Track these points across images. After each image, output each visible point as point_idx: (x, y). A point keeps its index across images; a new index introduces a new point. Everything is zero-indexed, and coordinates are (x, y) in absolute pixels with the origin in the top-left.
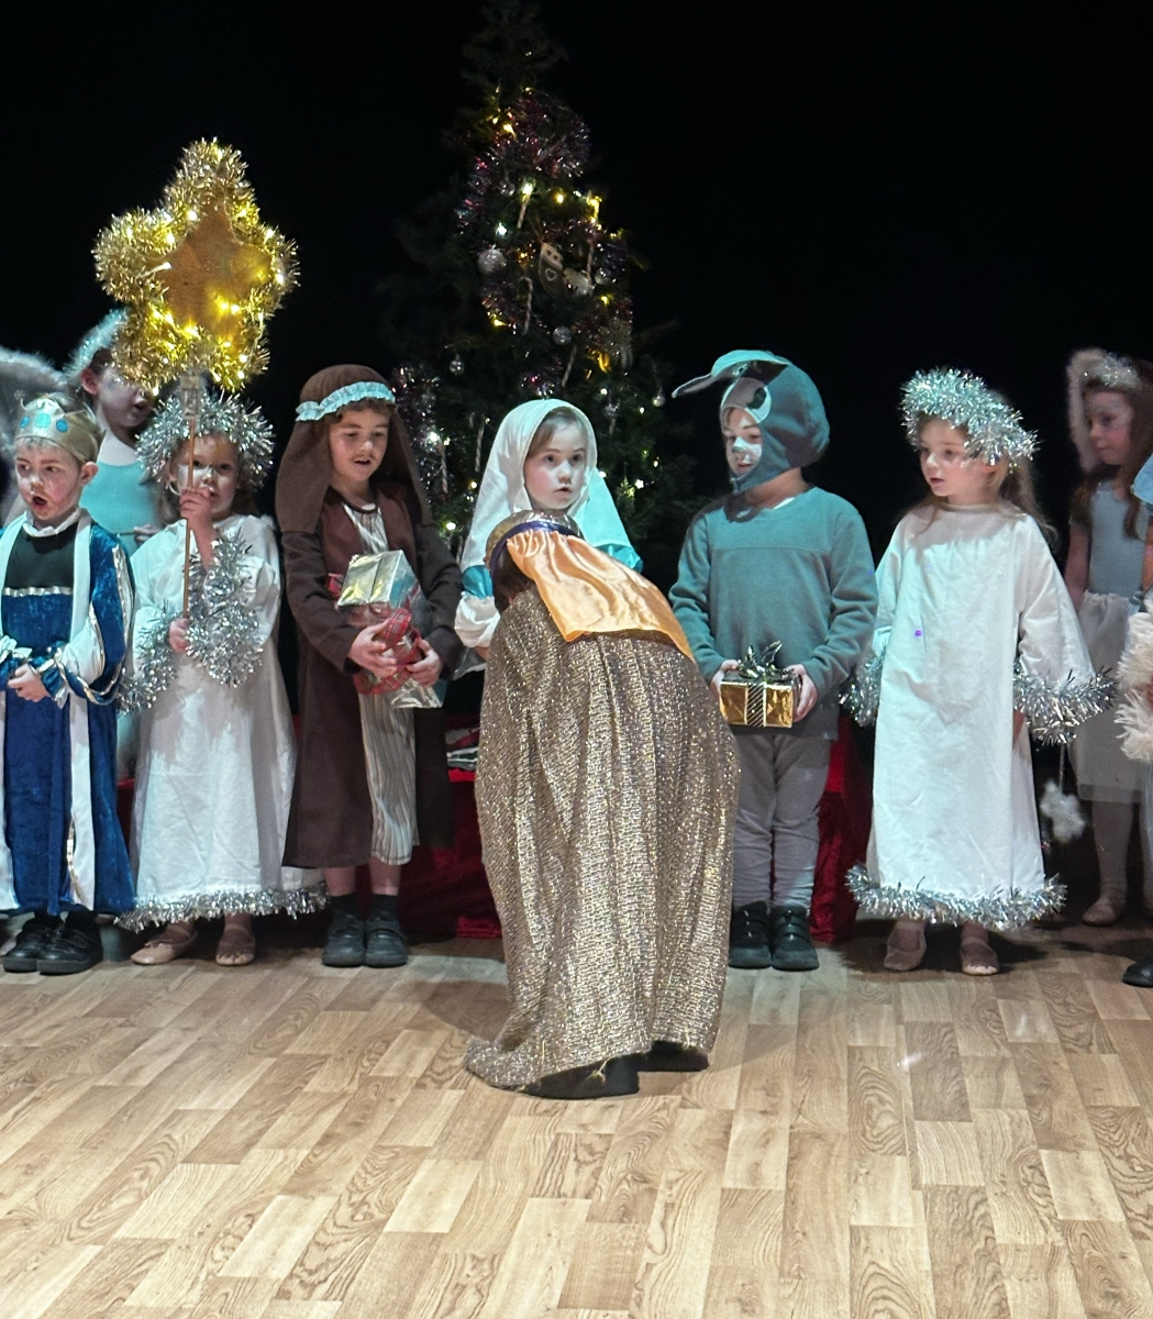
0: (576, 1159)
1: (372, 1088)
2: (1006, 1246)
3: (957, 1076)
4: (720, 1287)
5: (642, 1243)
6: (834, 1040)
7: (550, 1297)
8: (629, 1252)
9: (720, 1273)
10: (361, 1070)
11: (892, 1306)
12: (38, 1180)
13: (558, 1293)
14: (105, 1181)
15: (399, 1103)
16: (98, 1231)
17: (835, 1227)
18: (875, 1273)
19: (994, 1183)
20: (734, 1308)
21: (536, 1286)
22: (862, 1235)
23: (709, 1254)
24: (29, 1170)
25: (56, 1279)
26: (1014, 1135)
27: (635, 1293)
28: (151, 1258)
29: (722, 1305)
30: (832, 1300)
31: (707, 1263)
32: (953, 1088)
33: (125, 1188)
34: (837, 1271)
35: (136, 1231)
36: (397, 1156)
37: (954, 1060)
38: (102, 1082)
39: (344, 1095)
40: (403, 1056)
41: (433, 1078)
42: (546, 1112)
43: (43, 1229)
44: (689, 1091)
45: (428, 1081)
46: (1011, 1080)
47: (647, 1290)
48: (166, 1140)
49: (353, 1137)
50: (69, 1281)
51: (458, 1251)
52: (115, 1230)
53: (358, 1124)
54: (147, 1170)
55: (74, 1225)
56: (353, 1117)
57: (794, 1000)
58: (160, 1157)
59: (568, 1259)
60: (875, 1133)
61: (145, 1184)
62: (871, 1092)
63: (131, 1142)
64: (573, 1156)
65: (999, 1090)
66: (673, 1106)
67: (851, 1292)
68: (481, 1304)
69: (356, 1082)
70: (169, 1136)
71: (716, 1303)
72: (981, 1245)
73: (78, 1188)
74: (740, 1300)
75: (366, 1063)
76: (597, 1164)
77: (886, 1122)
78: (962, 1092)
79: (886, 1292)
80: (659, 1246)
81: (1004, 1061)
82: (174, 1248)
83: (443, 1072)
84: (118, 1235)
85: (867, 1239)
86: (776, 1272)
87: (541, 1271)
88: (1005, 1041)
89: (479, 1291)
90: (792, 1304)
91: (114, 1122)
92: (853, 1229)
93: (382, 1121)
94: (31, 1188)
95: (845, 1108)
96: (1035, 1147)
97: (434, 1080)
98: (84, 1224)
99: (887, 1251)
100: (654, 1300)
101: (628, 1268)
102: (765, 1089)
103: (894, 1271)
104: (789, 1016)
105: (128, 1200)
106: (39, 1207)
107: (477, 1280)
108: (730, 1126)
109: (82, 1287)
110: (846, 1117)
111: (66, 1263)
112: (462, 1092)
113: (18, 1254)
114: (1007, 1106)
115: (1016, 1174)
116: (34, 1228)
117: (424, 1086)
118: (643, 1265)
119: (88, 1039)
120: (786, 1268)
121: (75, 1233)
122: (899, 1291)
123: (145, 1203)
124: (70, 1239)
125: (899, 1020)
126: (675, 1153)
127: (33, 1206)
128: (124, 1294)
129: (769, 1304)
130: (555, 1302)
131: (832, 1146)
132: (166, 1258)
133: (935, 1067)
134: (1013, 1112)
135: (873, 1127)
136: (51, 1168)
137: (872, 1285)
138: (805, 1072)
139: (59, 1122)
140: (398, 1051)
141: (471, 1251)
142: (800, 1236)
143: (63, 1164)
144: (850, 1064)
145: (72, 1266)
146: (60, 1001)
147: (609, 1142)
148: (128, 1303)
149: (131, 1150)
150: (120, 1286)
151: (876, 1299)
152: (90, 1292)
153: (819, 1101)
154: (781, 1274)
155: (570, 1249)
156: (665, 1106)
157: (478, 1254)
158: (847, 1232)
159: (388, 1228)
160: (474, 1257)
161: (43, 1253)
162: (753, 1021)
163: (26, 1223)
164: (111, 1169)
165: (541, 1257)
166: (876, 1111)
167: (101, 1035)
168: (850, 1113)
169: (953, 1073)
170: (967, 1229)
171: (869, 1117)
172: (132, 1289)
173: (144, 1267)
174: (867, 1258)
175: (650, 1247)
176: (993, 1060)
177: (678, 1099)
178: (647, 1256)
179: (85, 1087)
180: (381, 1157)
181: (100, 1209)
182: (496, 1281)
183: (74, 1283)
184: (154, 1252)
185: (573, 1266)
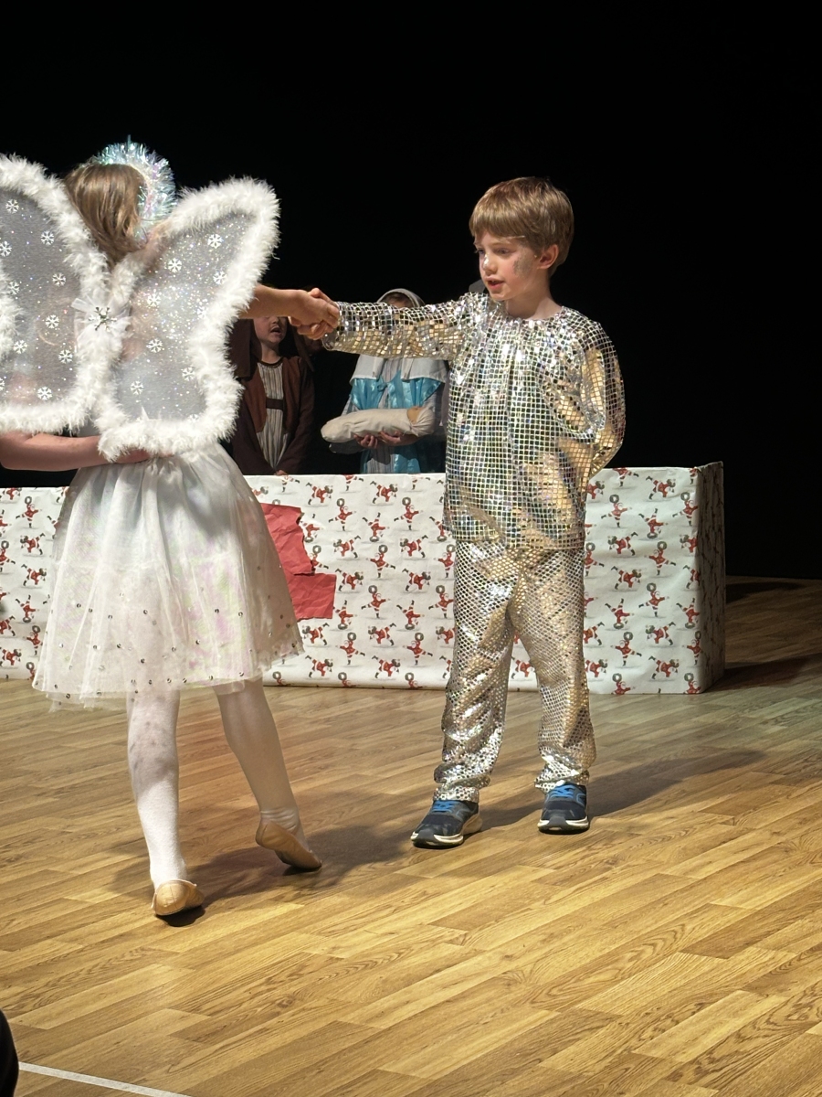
12: (806, 828)
24: (804, 822)
43: (796, 856)
94: (799, 832)
106: (800, 843)
109: (811, 889)
113: (775, 867)
127: (796, 841)
161: (790, 868)
163: (787, 851)
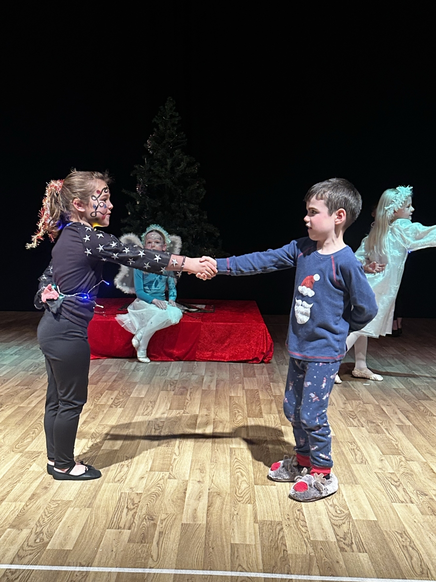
0: (154, 428)
1: (97, 408)
2: (272, 454)
3: (259, 405)
4: (194, 465)
5: (173, 453)
6: (226, 394)
7: (147, 468)
8: (169, 455)
9: (194, 461)
10: (94, 402)
11: (241, 471)
13: (150, 467)
14: (23, 434)
15: (105, 412)
16: (21, 449)
17: (226, 448)
18: (236, 461)
19: (269, 435)
20: (198, 471)
21: (144, 465)
22: (233, 450)
23: (191, 456)
25: (9, 463)
26: (275, 422)
27: (171, 467)
28: (36, 457)
29: (195, 470)
30: (225, 469)
31: (191, 458)
32: (258, 408)
33: (28, 436)
34: (226, 460)
35: (32, 449)
36: (105, 428)
37: (259, 400)
38: (21, 405)
39: (90, 409)
40: (106, 398)
41: (115, 404)
42: (146, 415)
44: (186, 409)
45: (113, 406)
46: (274, 406)
47: (174, 466)
48: (40, 422)
49: (92, 421)
50: (13, 463)
51: (122, 455)
52: (26, 448)
53: (94, 418)
54: (35, 431)
55: (14, 447)
56: (92, 416)
57: (214, 382)
58: (38, 428)
59: (153, 457)
60: (237, 421)
61: (34, 435)
62: (236, 409)
63: (30, 423)
64: (154, 427)
65: (271, 409)
66: (181, 413)
67: (230, 466)
68: (128, 470)
69: (93, 406)
70: (40, 421)
71: (193, 470)
72: (265, 453)
73: (15, 437)
74: (200, 469)
75: (96, 400)
76: (160, 430)
77: (240, 418)
78: (260, 409)
79: (239, 467)
80: (177, 454)
81: (272, 400)
82: (42, 454)
83: (117, 403)
84: (27, 450)
85: (234, 451)
86: (210, 461)
87: (145, 461)
88: (272, 395)
89: (128, 466)
90: (214, 470)
91: (24, 418)
92: (230, 448)
93: (101, 417)
95: (228, 414)
96: (280, 425)
97: (115, 405)
98: (17, 447)
99: (240, 455)
100: (176, 469)
101: (169, 460)
102: (206, 408)
103: (242, 461)
104: (213, 387)
105: (28, 440)
107: (127, 463)
108: (197, 419)
110: (229, 416)
111: (12, 458)
112: (123, 409)
114: (273, 414)
115: (275, 433)
116: (3, 448)
117: (112, 407)
118: (173, 459)
119: (17, 393)
120: (212, 460)
121: (15, 449)
122: (243, 466)
123: (34, 441)
124: (13, 451)
125: (243, 388)
126: (182, 426)
128: (29, 467)
129: (208, 470)
130: (149, 470)
131: (225, 424)
132: (40, 457)
133: (253, 402)
134: (274, 415)
135: (236, 419)
136: (7, 431)
137: (236, 465)
138: (218, 403)
139: (9, 417)
140: (105, 397)
141: (125, 455)
142: (216, 451)
143: (11, 429)
144: (230, 401)
145: (14, 459)
146: (9, 381)
147: (164, 423)
148: (30, 470)
149: (30, 425)
150: (27, 465)
151: (237, 469)
152: (19, 467)
153: (222, 412)
154: (211, 462)
155: (153, 455)
156: (179, 413)
157: (128, 456)
158: (229, 450)
159: (102, 449)
160: (126, 456)
162: (204, 389)
164: (24, 431)
165: (145, 457)
166: (237, 415)
167: (21, 391)
168: (230, 415)
169: (258, 404)
170: (262, 449)
171: (235, 417)
172: (31, 466)
173: (34, 459)
174: (235, 457)
175: (175, 454)
176: (269, 400)
177: (183, 411)
178: (174, 457)
179: (16, 407)
180: (100, 428)
181: (21, 442)
182: (133, 463)
183: (14, 464)
184: (37, 455)
185: (154, 459)
